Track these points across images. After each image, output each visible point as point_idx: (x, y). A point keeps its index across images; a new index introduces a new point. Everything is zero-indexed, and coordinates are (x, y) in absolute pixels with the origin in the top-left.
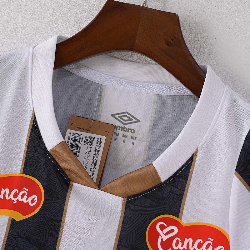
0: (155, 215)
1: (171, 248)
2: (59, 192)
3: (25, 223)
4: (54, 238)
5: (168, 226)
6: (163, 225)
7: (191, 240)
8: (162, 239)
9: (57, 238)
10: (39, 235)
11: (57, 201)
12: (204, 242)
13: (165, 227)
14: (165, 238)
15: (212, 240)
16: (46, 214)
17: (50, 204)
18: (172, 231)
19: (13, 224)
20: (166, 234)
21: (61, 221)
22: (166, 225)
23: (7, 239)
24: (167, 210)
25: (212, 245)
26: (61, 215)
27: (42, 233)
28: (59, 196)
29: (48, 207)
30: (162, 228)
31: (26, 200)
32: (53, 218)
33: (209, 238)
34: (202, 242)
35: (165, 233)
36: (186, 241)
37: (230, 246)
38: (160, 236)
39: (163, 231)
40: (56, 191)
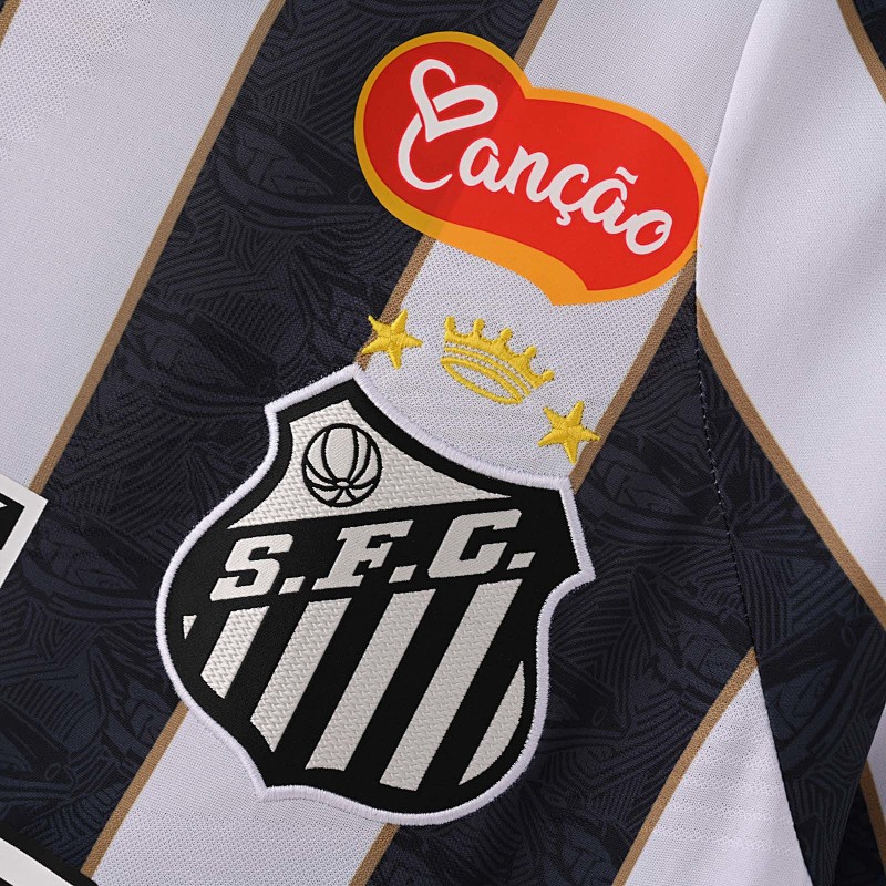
0: (418, 24)
1: (450, 176)
5: (458, 84)
6: (443, 74)
7: (541, 161)
8: (422, 132)
12: (593, 181)
13: (448, 86)
14: (436, 129)
15: (632, 179)
18: (473, 106)
20: (442, 116)
22: (453, 78)
24: (473, 16)
25: (624, 197)
30: (435, 84)
33: (621, 171)
34: (585, 180)
35: (439, 110)
36: (522, 159)
37: (701, 218)
38: (417, 116)
39: (434, 100)
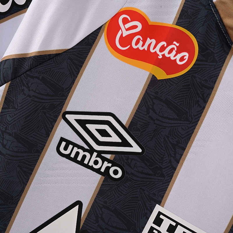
2: (217, 53)
3: (167, 83)
4: (201, 107)
9: (204, 108)
10: (182, 100)
11: (213, 64)
16: (195, 77)
17: (203, 66)
19: (153, 81)
21: (212, 88)
23: (143, 98)
26: (214, 81)
27: (186, 98)
28: (216, 58)
29: (200, 69)
31: (174, 56)
32: (203, 82)
40: (214, 51)
